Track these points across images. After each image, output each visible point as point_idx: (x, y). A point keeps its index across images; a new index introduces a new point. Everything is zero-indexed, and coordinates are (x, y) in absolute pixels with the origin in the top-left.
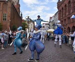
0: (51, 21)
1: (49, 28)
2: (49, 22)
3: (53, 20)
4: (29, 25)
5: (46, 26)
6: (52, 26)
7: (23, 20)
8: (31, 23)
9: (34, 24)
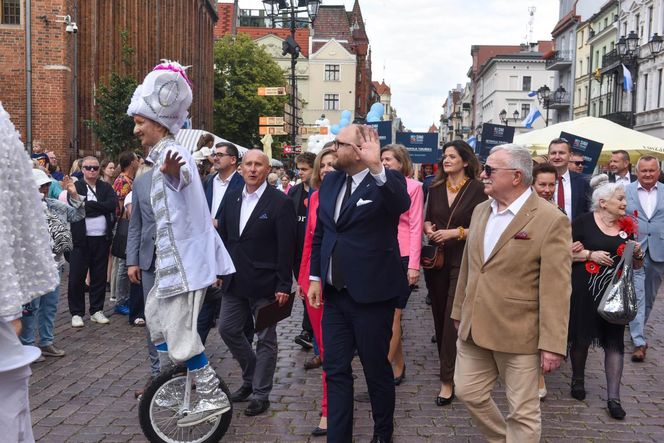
0: (585, 13)
1: (547, 104)
2: (559, 32)
4: (305, 79)
5: (519, 85)
6: (595, 84)
7: (227, 7)
8: (322, 53)
9: (359, 55)
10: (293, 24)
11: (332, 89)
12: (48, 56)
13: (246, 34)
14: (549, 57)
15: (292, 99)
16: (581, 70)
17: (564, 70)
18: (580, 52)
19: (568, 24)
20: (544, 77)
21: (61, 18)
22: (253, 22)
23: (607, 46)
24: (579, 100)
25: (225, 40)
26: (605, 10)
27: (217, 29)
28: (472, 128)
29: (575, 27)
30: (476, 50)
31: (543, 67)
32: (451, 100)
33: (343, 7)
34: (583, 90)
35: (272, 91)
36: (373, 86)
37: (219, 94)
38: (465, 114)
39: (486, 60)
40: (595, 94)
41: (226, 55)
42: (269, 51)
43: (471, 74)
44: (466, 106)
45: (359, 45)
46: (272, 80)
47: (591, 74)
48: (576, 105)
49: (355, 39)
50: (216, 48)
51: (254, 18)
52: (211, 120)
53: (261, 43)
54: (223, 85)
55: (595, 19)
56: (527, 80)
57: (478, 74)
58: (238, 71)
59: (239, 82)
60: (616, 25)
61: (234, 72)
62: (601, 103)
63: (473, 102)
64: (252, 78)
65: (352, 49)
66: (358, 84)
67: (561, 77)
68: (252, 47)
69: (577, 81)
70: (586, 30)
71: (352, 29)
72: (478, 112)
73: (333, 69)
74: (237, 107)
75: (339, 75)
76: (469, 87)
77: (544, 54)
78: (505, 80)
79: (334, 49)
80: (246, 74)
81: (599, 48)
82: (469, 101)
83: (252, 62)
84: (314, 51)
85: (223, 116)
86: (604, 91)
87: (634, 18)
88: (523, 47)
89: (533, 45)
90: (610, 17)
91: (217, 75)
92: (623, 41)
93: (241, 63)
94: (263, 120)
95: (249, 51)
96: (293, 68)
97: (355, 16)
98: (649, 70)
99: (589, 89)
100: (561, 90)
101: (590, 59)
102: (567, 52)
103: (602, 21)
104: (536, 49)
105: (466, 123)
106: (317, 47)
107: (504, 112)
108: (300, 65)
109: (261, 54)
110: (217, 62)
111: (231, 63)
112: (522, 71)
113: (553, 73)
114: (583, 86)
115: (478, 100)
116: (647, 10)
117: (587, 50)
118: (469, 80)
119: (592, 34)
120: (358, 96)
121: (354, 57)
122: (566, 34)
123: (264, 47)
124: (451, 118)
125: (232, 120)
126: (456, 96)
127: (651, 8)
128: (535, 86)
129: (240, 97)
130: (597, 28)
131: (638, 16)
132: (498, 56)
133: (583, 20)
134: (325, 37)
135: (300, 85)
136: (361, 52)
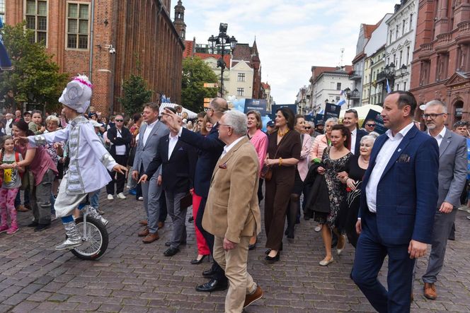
0: (369, 52)
1: (349, 97)
2: (355, 62)
3: (383, 48)
4: (228, 80)
5: (335, 87)
6: (373, 88)
7: (190, 43)
8: (236, 67)
9: (255, 69)
10: (223, 52)
11: (241, 85)
12: (100, 65)
13: (199, 56)
14: (350, 74)
15: (221, 90)
16: (366, 81)
17: (358, 81)
18: (365, 71)
19: (360, 58)
20: (348, 84)
21: (107, 46)
22: (202, 51)
23: (379, 69)
24: (365, 95)
25: (188, 59)
26: (379, 51)
27: (184, 53)
28: (311, 107)
29: (363, 59)
30: (314, 69)
31: (347, 79)
32: (301, 93)
33: (248, 44)
34: (367, 90)
35: (211, 85)
36: (261, 85)
37: (184, 86)
38: (308, 101)
39: (319, 74)
40: (373, 93)
41: (188, 67)
42: (210, 65)
43: (311, 81)
44: (308, 96)
45: (255, 64)
46: (211, 79)
47: (371, 83)
48: (363, 98)
49: (254, 61)
50: (183, 63)
51: (203, 48)
52: (179, 99)
53: (206, 61)
54: (186, 81)
55: (374, 55)
56: (339, 85)
57: (315, 80)
58: (194, 75)
59: (194, 80)
60: (384, 59)
61: (192, 75)
62: (375, 98)
63: (312, 94)
64: (201, 79)
65: (252, 66)
66: (254, 83)
67: (356, 84)
68: (201, 63)
69: (364, 86)
70: (369, 61)
71: (252, 56)
72: (314, 100)
73: (242, 76)
74: (193, 93)
75: (245, 79)
76: (310, 87)
77: (348, 72)
78: (328, 84)
79: (243, 66)
80: (198, 76)
81: (375, 70)
82: (309, 94)
83: (201, 70)
84: (233, 66)
85: (186, 97)
86: (377, 92)
87: (393, 56)
88: (337, 68)
89: (342, 67)
90: (381, 55)
91: (183, 76)
92: (387, 67)
93: (196, 71)
94: (206, 100)
95: (200, 65)
96: (222, 74)
97: (254, 49)
98: (400, 82)
99: (370, 90)
100: (356, 90)
101: (371, 75)
102: (360, 71)
103: (377, 57)
104: (344, 69)
105: (308, 105)
106: (234, 64)
107: (327, 100)
108: (226, 73)
109: (206, 67)
110: (184, 70)
111: (191, 71)
112: (337, 80)
113: (352, 82)
114: (367, 89)
115: (314, 94)
116: (399, 53)
117: (369, 71)
118: (310, 83)
119: (372, 63)
120: (254, 90)
121: (253, 70)
122: (359, 62)
123: (208, 63)
124: (300, 102)
125: (190, 99)
126: (303, 91)
127: (401, 52)
128: (343, 88)
129: (194, 88)
130: (375, 60)
131: (395, 55)
132: (325, 72)
133: (368, 56)
134: (238, 59)
135: (225, 82)
136: (257, 67)
